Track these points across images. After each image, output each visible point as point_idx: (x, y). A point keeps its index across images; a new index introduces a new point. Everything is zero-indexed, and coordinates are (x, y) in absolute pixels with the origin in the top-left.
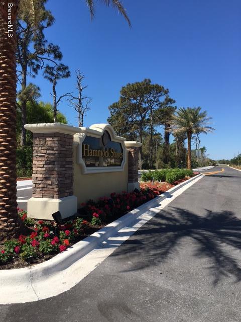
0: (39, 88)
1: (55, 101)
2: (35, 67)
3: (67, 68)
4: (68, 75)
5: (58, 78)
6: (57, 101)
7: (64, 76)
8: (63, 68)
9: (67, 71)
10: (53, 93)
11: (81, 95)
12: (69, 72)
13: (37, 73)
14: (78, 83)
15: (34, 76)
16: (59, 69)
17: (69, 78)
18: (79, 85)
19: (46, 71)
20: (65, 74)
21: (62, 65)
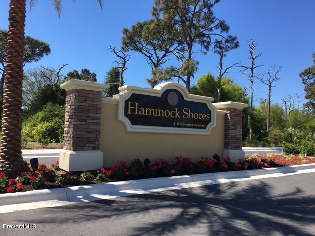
0: (198, 63)
1: (221, 73)
2: (206, 44)
3: (235, 39)
4: (237, 46)
5: (227, 50)
6: (222, 73)
7: (233, 48)
8: (232, 40)
9: (235, 42)
10: (219, 66)
11: (253, 64)
12: (237, 42)
13: (208, 50)
14: (251, 52)
15: (205, 53)
16: (227, 41)
17: (238, 48)
18: (252, 55)
19: (215, 45)
20: (234, 45)
21: (230, 37)
